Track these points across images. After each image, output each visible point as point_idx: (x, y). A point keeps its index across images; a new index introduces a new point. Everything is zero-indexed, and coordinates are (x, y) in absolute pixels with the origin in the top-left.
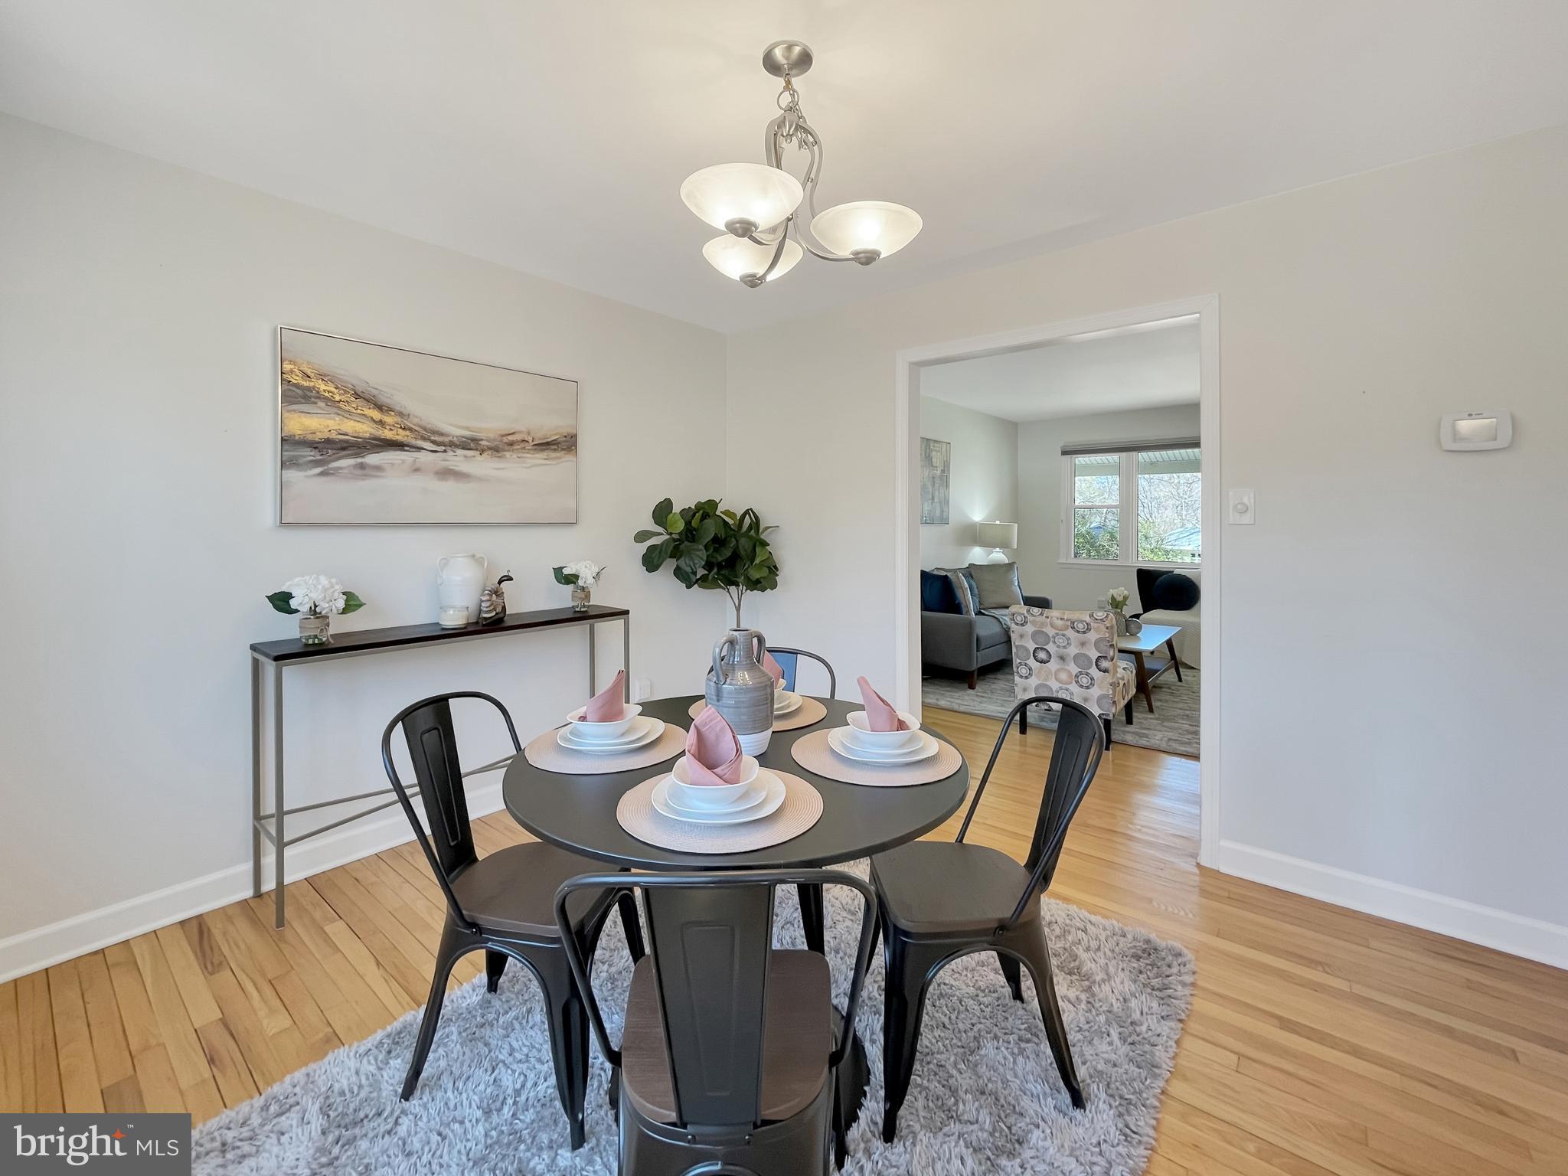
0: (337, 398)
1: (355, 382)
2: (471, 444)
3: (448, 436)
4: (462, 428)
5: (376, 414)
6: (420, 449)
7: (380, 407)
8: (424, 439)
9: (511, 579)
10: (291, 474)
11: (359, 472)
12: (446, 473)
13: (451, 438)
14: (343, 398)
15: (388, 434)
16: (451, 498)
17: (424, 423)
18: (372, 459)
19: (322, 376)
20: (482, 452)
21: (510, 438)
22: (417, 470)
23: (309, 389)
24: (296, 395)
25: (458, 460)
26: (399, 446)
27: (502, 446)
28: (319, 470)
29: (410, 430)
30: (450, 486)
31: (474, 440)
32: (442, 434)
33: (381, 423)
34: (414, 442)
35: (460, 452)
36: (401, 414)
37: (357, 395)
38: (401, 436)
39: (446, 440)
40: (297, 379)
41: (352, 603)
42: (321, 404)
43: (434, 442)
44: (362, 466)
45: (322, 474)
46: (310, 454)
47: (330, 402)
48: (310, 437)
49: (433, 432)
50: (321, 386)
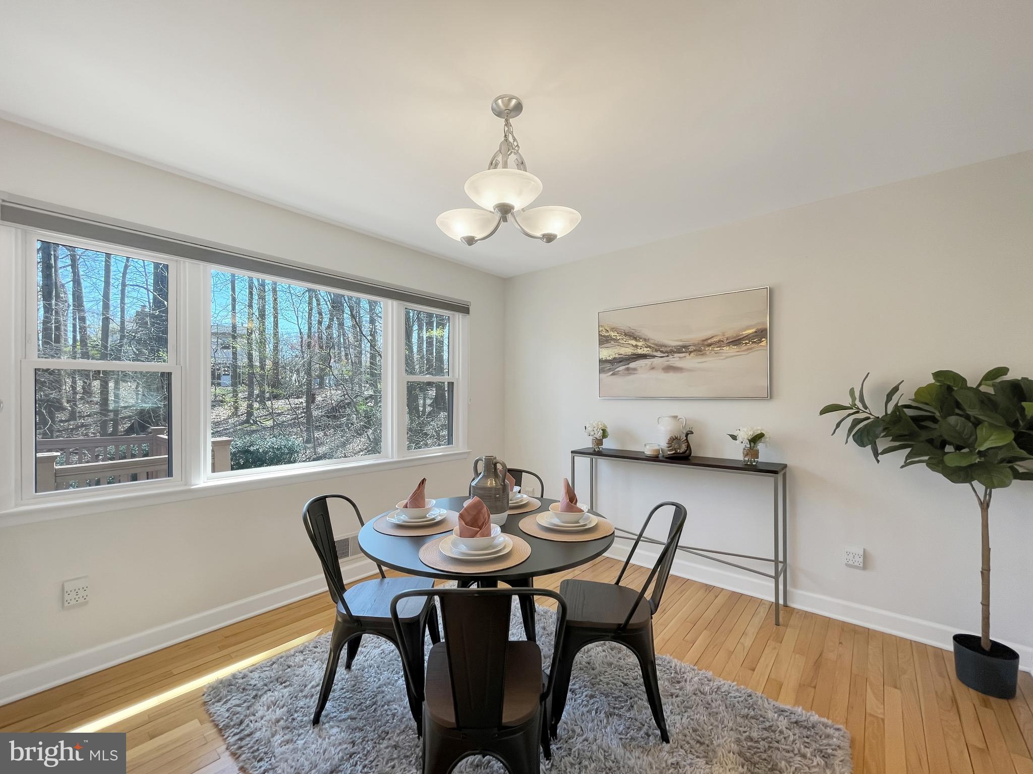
0: (618, 338)
1: (624, 328)
2: (682, 349)
3: (669, 347)
4: (677, 341)
5: (634, 342)
6: (654, 357)
7: (635, 339)
8: (656, 351)
9: (693, 433)
10: (603, 376)
11: (626, 372)
12: (669, 369)
13: (671, 348)
14: (620, 338)
15: (640, 351)
16: (672, 383)
17: (655, 342)
18: (632, 365)
19: (613, 329)
20: (691, 352)
21: (709, 341)
22: (653, 369)
23: (608, 336)
24: (604, 340)
25: (675, 360)
26: (644, 356)
27: (701, 348)
29: (650, 347)
30: (671, 376)
31: (684, 347)
32: (666, 347)
33: (636, 346)
34: (651, 353)
35: (676, 355)
36: (645, 340)
37: (626, 335)
38: (645, 351)
39: (668, 349)
40: (604, 333)
41: (605, 434)
42: (612, 342)
43: (662, 352)
44: (628, 369)
45: (612, 374)
46: (609, 366)
47: (616, 340)
48: (608, 359)
49: (662, 346)
50: (612, 334)
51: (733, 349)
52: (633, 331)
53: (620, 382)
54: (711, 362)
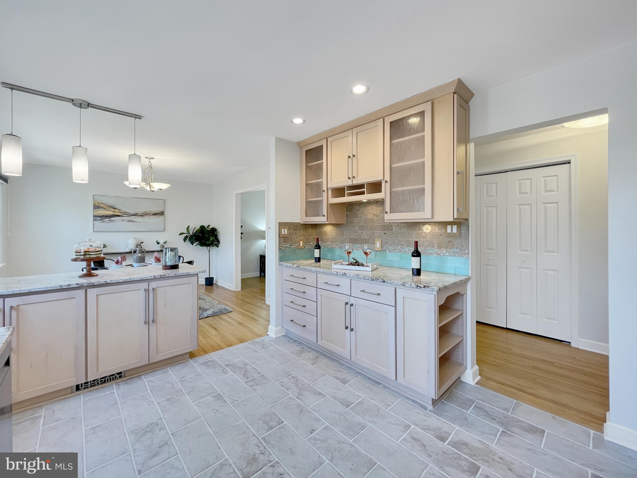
0: (105, 207)
1: (108, 204)
4: (134, 212)
5: (113, 210)
6: (124, 216)
7: (114, 209)
8: (124, 214)
9: (143, 243)
10: (95, 222)
12: (130, 221)
13: (131, 214)
14: (106, 207)
15: (116, 214)
16: (131, 226)
17: (124, 211)
18: (113, 219)
19: (102, 204)
20: (139, 216)
21: (146, 213)
22: (123, 220)
23: (99, 206)
24: (96, 207)
25: (132, 218)
26: (119, 216)
27: (143, 215)
28: (101, 221)
29: (121, 213)
30: (131, 224)
31: (137, 214)
32: (128, 213)
33: (115, 211)
34: (122, 215)
35: (133, 216)
36: (119, 210)
37: (109, 207)
38: (119, 214)
40: (97, 204)
41: (105, 246)
42: (102, 209)
43: (127, 215)
44: (110, 220)
45: (102, 222)
46: (99, 218)
47: (103, 208)
48: (99, 215)
49: (127, 213)
50: (102, 205)
51: (154, 217)
52: (113, 206)
53: (106, 225)
54: (146, 219)
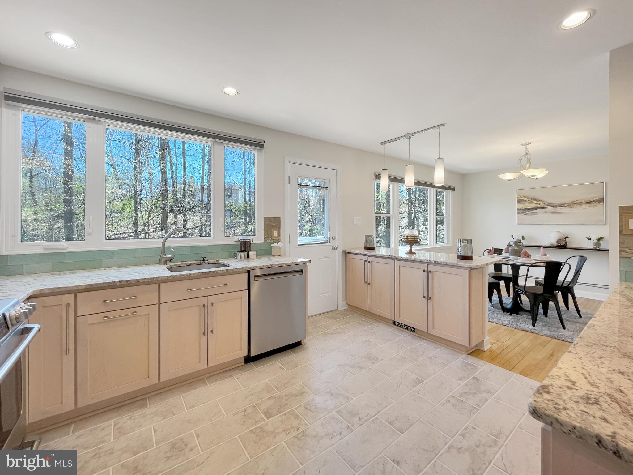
1: (531, 196)
2: (562, 205)
3: (554, 204)
4: (559, 202)
5: (536, 202)
6: (547, 208)
7: (537, 200)
8: (548, 205)
9: (568, 237)
10: (519, 215)
11: (532, 214)
12: (554, 213)
13: (555, 205)
14: (529, 200)
15: (539, 206)
16: (556, 218)
17: (547, 202)
18: (535, 211)
19: (524, 197)
20: (566, 206)
21: (575, 202)
22: (546, 212)
23: (522, 199)
24: (519, 201)
25: (558, 209)
26: (542, 208)
27: (571, 204)
28: (524, 214)
29: (544, 204)
30: (555, 216)
32: (553, 204)
33: (537, 203)
34: (545, 206)
35: (558, 207)
36: (542, 201)
37: (532, 199)
38: (542, 206)
39: (554, 205)
40: (520, 198)
41: (523, 238)
42: (524, 202)
43: (550, 206)
44: (533, 213)
45: (524, 215)
46: (523, 211)
47: (526, 201)
48: (522, 208)
49: (551, 204)
50: (524, 198)
51: (587, 206)
52: (535, 198)
53: (528, 217)
54: (576, 210)
